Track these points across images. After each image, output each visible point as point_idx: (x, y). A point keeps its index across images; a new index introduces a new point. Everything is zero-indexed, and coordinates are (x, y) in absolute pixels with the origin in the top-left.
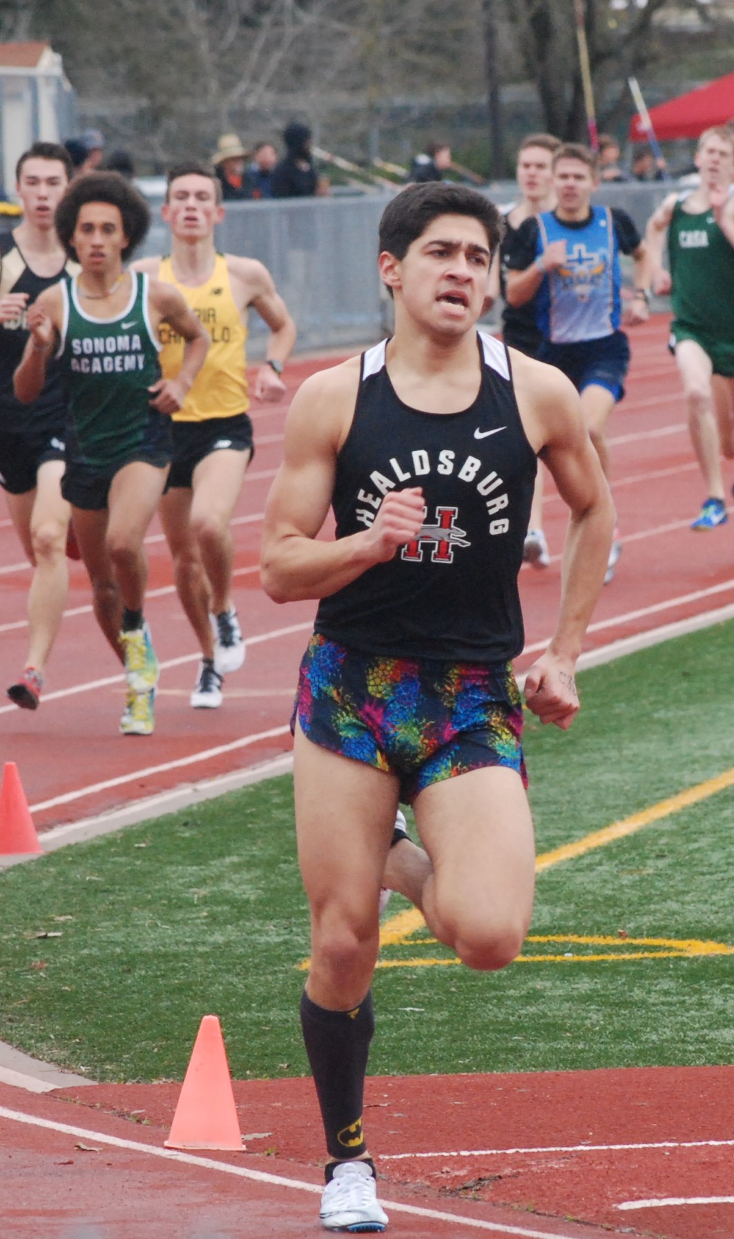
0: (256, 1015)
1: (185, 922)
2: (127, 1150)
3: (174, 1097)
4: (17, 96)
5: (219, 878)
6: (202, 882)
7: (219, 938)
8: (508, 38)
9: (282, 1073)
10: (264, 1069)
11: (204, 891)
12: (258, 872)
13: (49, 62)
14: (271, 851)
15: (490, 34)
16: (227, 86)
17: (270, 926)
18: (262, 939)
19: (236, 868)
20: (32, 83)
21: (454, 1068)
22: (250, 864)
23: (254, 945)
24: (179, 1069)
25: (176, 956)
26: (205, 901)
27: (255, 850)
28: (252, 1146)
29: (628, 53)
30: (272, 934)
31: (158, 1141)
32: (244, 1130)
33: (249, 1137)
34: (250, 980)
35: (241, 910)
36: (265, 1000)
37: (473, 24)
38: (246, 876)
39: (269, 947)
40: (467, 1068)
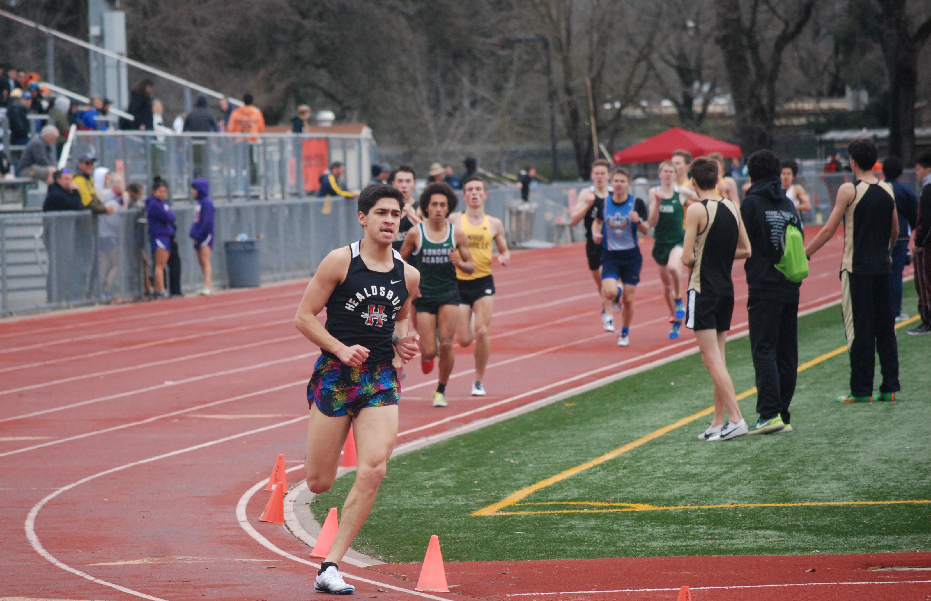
0: (453, 535)
1: (423, 495)
2: (400, 592)
3: (419, 569)
4: (352, 147)
5: (437, 477)
6: (430, 479)
7: (437, 502)
8: (560, 121)
9: (464, 559)
10: (457, 558)
11: (431, 483)
12: (454, 475)
13: (366, 132)
14: (459, 465)
15: (553, 119)
16: (441, 141)
17: (459, 497)
18: (456, 503)
19: (445, 473)
20: (359, 141)
21: (538, 558)
22: (451, 471)
23: (452, 505)
24: (421, 558)
25: (420, 510)
26: (432, 487)
27: (453, 465)
28: (452, 590)
29: (611, 127)
30: (460, 501)
31: (413, 588)
32: (449, 583)
33: (451, 587)
34: (451, 520)
35: (447, 490)
36: (458, 529)
37: (546, 115)
38: (449, 476)
39: (458, 507)
40: (543, 558)
